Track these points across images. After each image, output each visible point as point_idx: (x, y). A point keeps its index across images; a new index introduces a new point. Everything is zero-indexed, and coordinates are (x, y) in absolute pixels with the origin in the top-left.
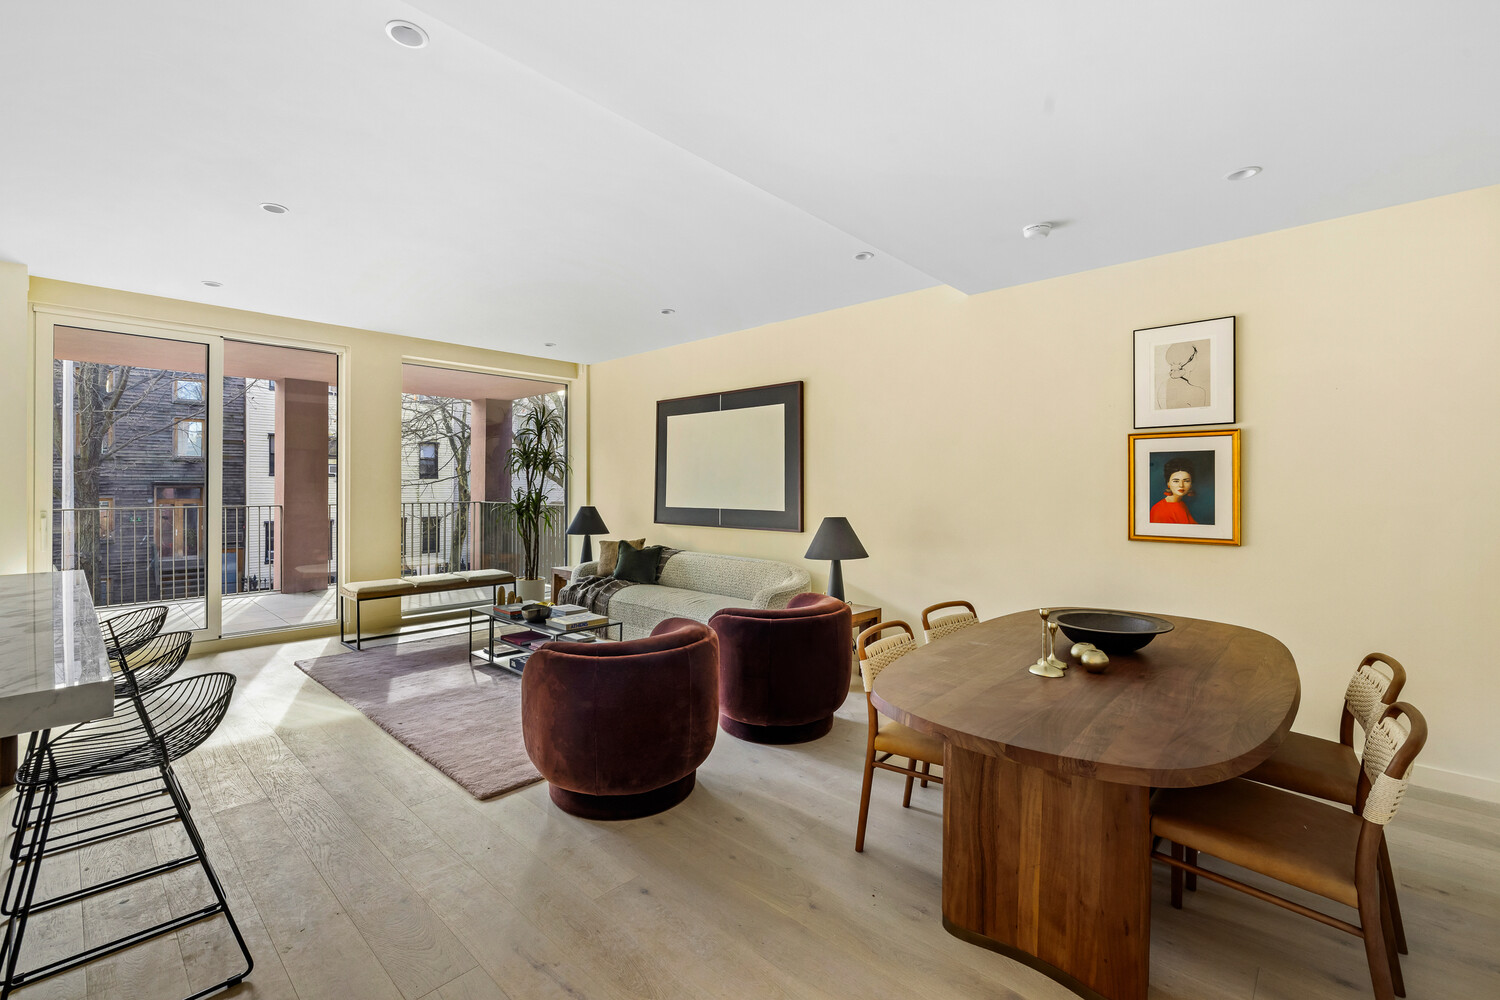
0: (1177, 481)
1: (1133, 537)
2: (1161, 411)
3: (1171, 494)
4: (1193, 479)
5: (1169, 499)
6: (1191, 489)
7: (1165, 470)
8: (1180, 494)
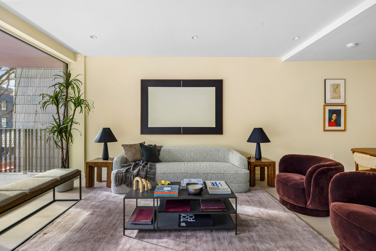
0: (334, 116)
1: (325, 130)
2: (331, 100)
3: (333, 119)
4: (337, 116)
5: (332, 121)
6: (337, 118)
7: (332, 114)
8: (334, 119)
